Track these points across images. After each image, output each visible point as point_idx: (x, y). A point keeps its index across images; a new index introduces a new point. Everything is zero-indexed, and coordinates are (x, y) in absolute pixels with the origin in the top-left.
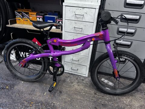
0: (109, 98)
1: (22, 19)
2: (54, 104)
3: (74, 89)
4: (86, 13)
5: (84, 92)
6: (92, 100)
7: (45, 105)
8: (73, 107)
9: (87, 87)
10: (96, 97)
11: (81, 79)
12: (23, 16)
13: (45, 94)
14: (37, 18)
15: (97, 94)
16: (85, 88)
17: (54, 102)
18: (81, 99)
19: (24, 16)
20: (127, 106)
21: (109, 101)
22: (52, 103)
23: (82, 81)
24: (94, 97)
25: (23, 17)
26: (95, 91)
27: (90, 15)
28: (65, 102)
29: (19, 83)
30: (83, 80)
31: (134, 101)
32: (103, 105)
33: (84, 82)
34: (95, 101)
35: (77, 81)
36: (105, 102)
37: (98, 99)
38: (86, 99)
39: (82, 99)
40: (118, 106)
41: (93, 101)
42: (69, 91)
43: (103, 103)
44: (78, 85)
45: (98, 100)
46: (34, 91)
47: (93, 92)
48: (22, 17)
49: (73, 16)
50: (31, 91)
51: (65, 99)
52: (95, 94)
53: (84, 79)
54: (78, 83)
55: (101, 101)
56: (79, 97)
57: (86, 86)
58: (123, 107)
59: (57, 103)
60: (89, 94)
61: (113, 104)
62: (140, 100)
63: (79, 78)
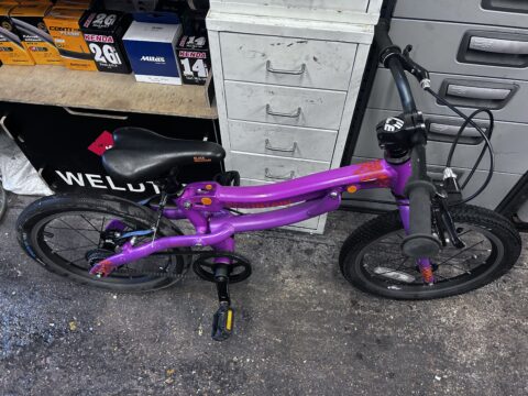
0: (398, 314)
1: (21, 45)
2: (235, 363)
3: (288, 296)
4: (315, 59)
5: (320, 304)
6: (346, 329)
7: (210, 374)
8: (295, 364)
9: (326, 279)
10: (359, 314)
11: (304, 248)
12: (20, 34)
13: (200, 333)
14: (89, 43)
15: (361, 303)
16: (320, 284)
17: (235, 359)
18: (312, 334)
19: (27, 34)
20: (451, 331)
21: (398, 324)
22: (229, 362)
23: (306, 257)
24: (351, 317)
25: (22, 39)
26: (352, 293)
27: (331, 65)
28: (269, 353)
29: (105, 300)
30: (309, 252)
31: (470, 313)
32: (378, 341)
33: (315, 259)
34: (356, 334)
35: (289, 261)
36: (384, 331)
37: (363, 323)
38: (328, 329)
39: (316, 333)
40: (423, 339)
41: (348, 332)
42: (274, 306)
43: (379, 335)
44: (298, 277)
45: (365, 326)
46: (164, 324)
47: (345, 296)
48: (17, 38)
49: (257, 69)
50: (155, 328)
51: (265, 339)
52: (354, 303)
53: (312, 247)
54: (295, 266)
55: (373, 331)
56: (306, 327)
57: (321, 278)
58: (437, 338)
59: (244, 359)
60: (337, 308)
61: (408, 332)
62: (489, 302)
63: (295, 246)
